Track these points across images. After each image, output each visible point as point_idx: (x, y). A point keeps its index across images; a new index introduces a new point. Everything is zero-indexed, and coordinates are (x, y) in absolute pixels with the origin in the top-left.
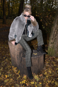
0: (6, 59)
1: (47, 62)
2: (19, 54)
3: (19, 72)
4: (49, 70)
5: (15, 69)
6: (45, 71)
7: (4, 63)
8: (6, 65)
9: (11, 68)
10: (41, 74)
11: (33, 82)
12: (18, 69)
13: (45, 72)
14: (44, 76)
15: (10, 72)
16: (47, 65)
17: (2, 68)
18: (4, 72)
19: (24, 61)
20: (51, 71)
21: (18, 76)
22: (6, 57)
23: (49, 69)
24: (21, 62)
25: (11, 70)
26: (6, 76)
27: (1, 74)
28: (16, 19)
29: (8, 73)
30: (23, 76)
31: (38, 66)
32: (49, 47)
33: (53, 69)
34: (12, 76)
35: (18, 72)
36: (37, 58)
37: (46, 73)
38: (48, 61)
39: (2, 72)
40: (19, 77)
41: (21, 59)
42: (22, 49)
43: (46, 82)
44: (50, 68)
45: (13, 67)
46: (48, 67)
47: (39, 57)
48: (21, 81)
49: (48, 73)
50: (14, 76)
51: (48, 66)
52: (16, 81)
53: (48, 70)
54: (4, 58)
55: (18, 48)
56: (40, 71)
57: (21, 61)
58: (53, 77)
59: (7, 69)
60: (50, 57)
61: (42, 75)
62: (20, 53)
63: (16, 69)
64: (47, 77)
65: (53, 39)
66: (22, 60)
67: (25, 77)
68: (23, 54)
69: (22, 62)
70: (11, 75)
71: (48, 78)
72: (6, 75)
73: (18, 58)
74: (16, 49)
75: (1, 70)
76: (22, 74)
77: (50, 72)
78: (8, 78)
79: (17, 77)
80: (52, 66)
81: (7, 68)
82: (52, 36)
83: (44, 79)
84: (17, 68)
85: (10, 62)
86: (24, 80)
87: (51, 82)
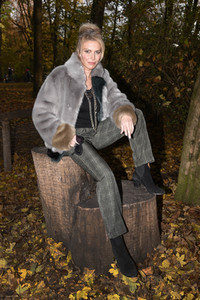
0: (31, 215)
1: (172, 225)
2: (67, 195)
3: (69, 259)
4: (178, 255)
5: (55, 250)
6: (163, 256)
7: (22, 227)
8: (26, 236)
9: (43, 245)
10: (146, 267)
11: (116, 295)
12: (65, 249)
13: (163, 259)
14: (160, 274)
15: (39, 258)
16: (170, 236)
17: (12, 245)
18: (18, 261)
19: (84, 219)
20: (183, 256)
21: (66, 273)
22: (30, 208)
23: (178, 250)
24: (74, 223)
25: (41, 250)
26: (24, 273)
27: (9, 264)
29: (29, 264)
30: (82, 274)
31: (138, 238)
32: (181, 170)
33: (193, 250)
34: (43, 271)
35: (64, 258)
36: (132, 208)
37: (165, 264)
38: (178, 222)
39: (10, 260)
40: (69, 276)
41: (76, 211)
42: (77, 179)
43: (163, 295)
44: (181, 247)
45: (49, 241)
46: (176, 242)
47: (138, 207)
48: (73, 291)
49: (172, 265)
50: (51, 273)
51: (176, 237)
52: (57, 290)
53: (175, 253)
54: (25, 210)
55: (66, 176)
56: (146, 258)
57: (75, 218)
58: (191, 277)
59: (30, 249)
60: (187, 207)
61: (149, 271)
62: (72, 193)
63: (58, 249)
64: (170, 277)
65: (193, 142)
66: (79, 217)
67: (90, 275)
68: (82, 194)
69: (80, 224)
70: (39, 270)
71: (174, 282)
72: (23, 268)
73: (64, 208)
74: (57, 179)
75: (10, 250)
76: (79, 267)
77: (181, 259)
78: (29, 278)
79: (61, 275)
80: (190, 238)
81: (30, 246)
83: (157, 284)
84: (63, 246)
85: (41, 225)
86: (85, 288)
87: (183, 297)
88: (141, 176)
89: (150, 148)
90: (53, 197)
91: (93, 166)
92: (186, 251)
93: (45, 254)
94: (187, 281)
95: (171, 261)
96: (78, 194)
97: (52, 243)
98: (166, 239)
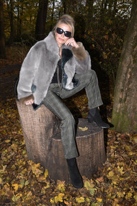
0: (13, 145)
1: (112, 147)
2: (43, 131)
3: (46, 174)
4: (118, 167)
5: (35, 169)
6: (109, 169)
7: (9, 153)
8: (13, 160)
9: (26, 166)
10: (99, 177)
11: (82, 198)
12: (43, 167)
13: (109, 171)
14: (108, 181)
15: (25, 175)
16: (113, 155)
17: (4, 167)
18: (10, 177)
20: (122, 168)
21: (45, 184)
22: (12, 140)
23: (118, 164)
24: (50, 150)
25: (25, 170)
26: (16, 187)
27: (4, 181)
28: (37, 48)
29: (19, 180)
30: (56, 184)
31: (93, 157)
32: (114, 110)
33: (128, 164)
34: (30, 184)
35: (43, 174)
36: (88, 138)
37: (111, 174)
38: (115, 145)
39: (4, 176)
40: (48, 186)
41: (51, 142)
42: (51, 119)
43: (112, 195)
44: (121, 161)
45: (30, 163)
46: (116, 159)
47: (92, 136)
48: (52, 196)
49: (115, 174)
50: (36, 185)
51: (116, 155)
52: (41, 197)
53: (116, 166)
54: (8, 141)
55: (42, 117)
56: (98, 171)
57: (51, 146)
58: (129, 182)
59: (17, 169)
60: (119, 134)
61: (101, 179)
62: (47, 129)
63: (38, 168)
64: (115, 183)
66: (54, 146)
67: (62, 185)
68: (54, 130)
69: (54, 151)
70: (27, 183)
71: (118, 186)
72: (15, 183)
73: (41, 140)
74: (36, 120)
75: (3, 170)
76: (54, 179)
77: (121, 170)
78: (20, 190)
79: (42, 186)
80: (125, 155)
81: (17, 167)
82: (121, 83)
83: (107, 188)
84: (41, 166)
85: (22, 152)
86: (60, 194)
87: (125, 195)
88: (93, 115)
89: (100, 97)
90: (33, 133)
91: (58, 109)
92: (124, 164)
93: (29, 172)
94: (126, 185)
95: (114, 172)
96: (52, 130)
97: (33, 164)
98: (110, 157)
